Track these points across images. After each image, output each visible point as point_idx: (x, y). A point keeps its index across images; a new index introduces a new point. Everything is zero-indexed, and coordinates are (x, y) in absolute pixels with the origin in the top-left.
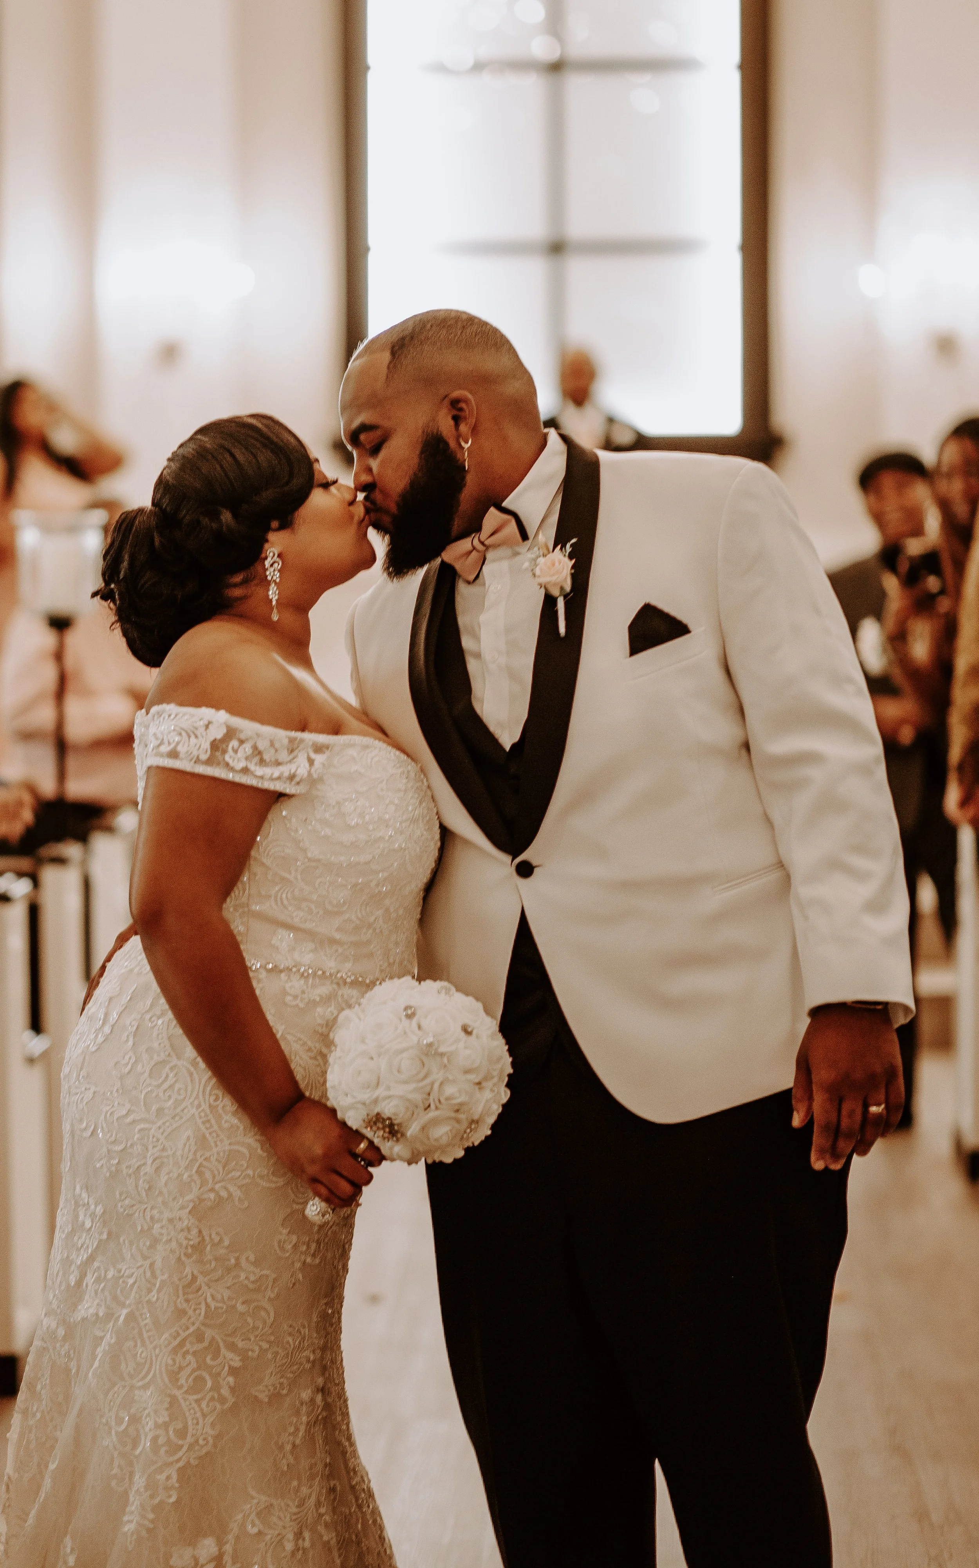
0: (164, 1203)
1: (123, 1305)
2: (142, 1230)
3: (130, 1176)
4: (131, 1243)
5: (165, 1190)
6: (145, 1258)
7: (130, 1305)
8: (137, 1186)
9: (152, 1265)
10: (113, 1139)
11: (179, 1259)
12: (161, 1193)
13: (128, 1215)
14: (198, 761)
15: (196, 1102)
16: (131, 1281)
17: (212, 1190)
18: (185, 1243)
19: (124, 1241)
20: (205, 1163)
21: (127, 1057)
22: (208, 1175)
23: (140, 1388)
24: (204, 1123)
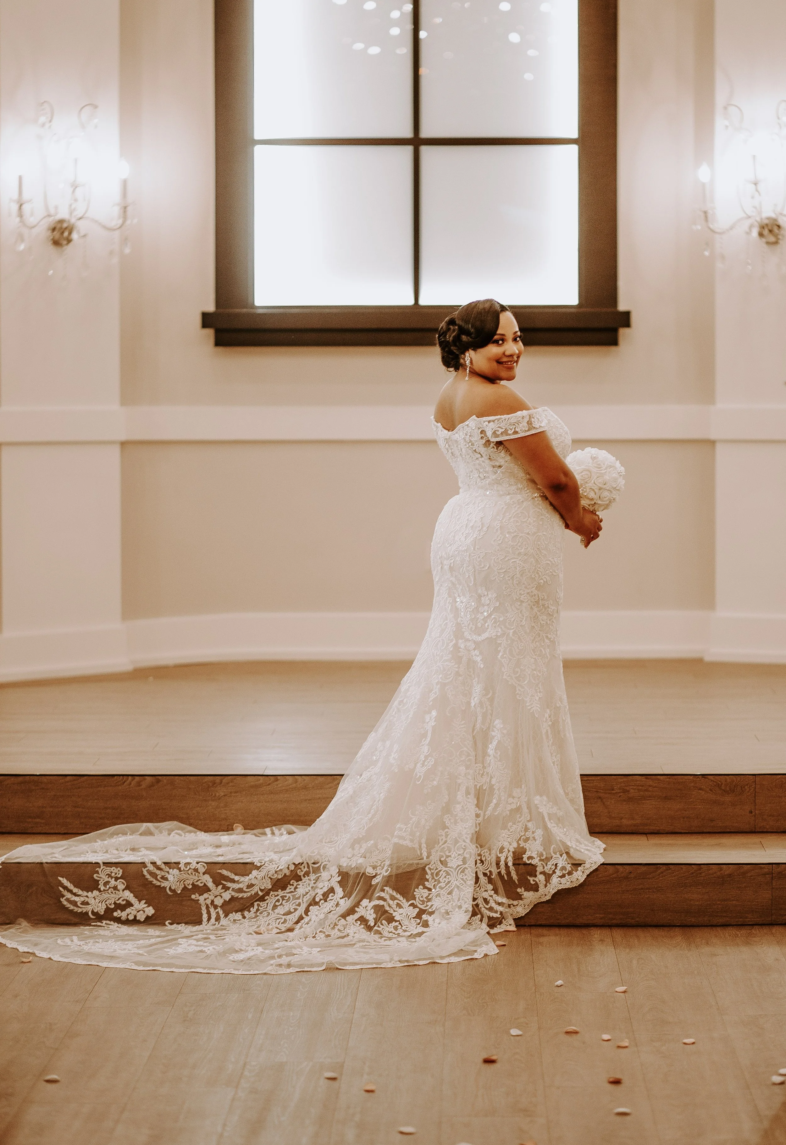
0: (526, 587)
1: (511, 629)
2: (516, 599)
3: (509, 580)
4: (511, 605)
5: (525, 583)
6: (518, 609)
7: (513, 629)
8: (513, 584)
9: (521, 612)
10: (500, 568)
11: (531, 607)
12: (524, 584)
13: (509, 595)
14: (526, 431)
15: (532, 548)
16: (513, 619)
17: (542, 579)
18: (533, 600)
19: (508, 605)
20: (539, 569)
21: (499, 537)
22: (540, 574)
23: (522, 658)
24: (537, 555)
